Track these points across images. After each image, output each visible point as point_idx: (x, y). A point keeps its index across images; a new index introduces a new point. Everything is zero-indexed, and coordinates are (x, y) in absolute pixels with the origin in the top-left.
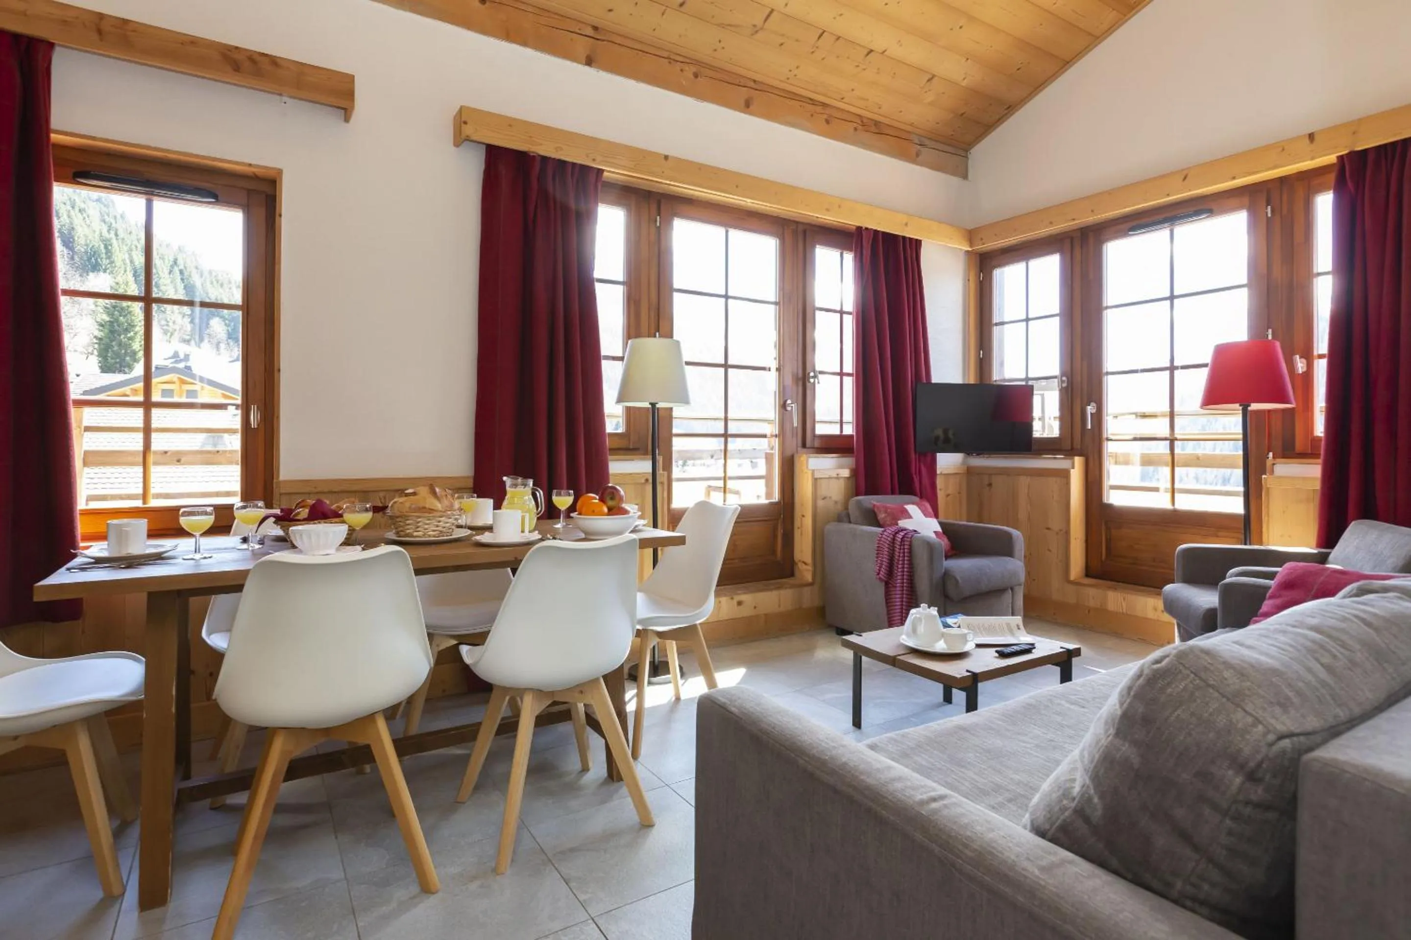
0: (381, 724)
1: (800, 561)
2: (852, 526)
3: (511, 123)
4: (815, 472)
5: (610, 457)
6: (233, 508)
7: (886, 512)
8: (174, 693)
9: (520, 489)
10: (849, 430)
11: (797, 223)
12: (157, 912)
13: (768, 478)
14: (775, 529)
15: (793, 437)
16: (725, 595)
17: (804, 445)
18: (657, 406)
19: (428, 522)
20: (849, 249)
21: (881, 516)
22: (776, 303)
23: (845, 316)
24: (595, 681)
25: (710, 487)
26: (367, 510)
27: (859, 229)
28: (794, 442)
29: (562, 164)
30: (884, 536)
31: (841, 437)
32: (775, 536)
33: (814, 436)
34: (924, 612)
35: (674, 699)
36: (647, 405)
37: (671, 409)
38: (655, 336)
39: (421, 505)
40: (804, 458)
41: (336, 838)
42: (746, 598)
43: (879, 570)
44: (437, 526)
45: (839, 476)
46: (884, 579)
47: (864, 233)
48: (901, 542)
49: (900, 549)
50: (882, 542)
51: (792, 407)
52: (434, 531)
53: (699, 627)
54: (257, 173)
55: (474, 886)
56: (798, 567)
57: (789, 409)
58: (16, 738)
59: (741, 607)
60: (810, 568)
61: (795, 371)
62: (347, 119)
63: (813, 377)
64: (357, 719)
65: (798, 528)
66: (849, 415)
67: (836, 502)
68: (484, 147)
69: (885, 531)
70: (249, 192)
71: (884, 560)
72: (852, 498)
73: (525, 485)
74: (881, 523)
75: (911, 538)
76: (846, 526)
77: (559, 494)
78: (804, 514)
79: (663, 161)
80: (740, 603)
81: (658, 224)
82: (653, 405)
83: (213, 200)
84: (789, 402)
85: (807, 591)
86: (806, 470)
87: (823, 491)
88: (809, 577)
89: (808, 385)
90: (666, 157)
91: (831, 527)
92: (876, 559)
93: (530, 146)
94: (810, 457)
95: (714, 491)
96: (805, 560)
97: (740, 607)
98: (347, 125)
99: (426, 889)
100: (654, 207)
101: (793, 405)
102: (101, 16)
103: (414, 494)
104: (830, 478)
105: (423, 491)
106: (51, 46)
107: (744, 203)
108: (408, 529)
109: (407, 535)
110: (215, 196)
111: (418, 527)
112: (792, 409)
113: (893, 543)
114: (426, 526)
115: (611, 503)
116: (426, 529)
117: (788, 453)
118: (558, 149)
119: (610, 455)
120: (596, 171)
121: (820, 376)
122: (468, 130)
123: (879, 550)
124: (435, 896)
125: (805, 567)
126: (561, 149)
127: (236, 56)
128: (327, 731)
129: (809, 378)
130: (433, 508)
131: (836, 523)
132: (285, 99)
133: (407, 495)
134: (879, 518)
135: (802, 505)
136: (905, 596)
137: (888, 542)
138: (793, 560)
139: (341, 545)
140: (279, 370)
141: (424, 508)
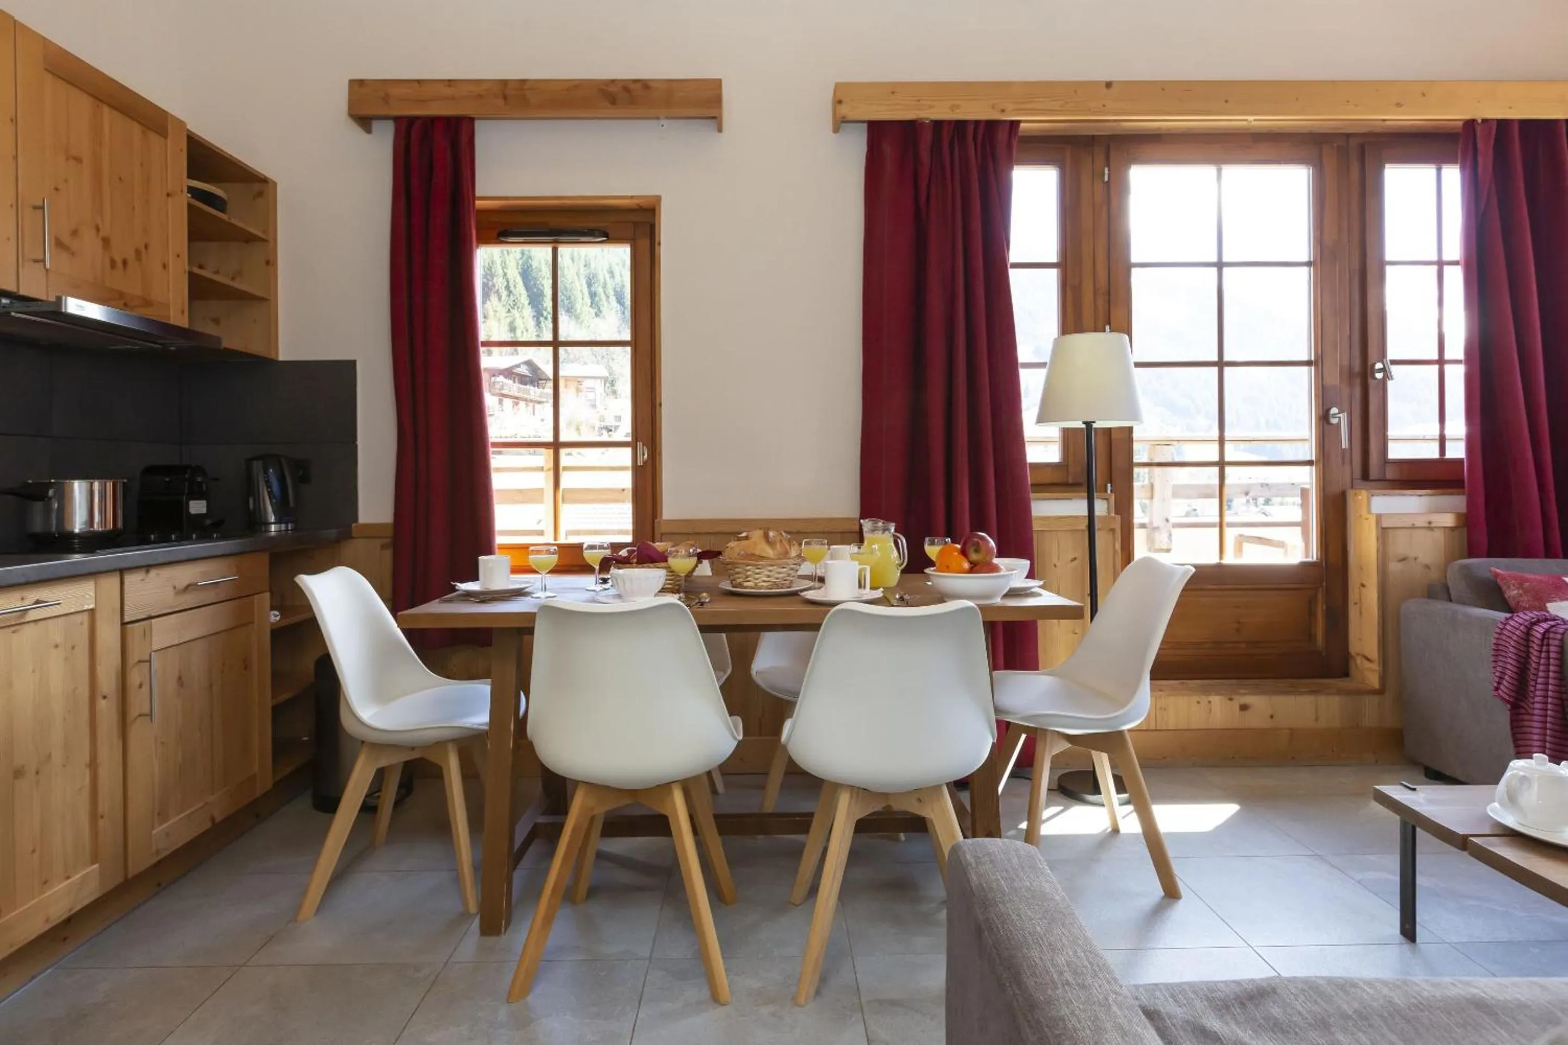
0: (678, 797)
1: (1358, 654)
2: (1454, 606)
3: (894, 89)
4: (1383, 519)
5: (1032, 495)
6: (582, 547)
7: (1521, 586)
8: (512, 728)
9: (879, 535)
10: (1456, 451)
11: (1348, 136)
12: (491, 940)
13: (1304, 525)
14: (1312, 602)
15: (1343, 463)
16: (1218, 694)
17: (1365, 476)
18: (1095, 426)
19: (757, 571)
20: (1451, 160)
21: (1512, 593)
22: (1308, 264)
23: (1447, 269)
24: (936, 788)
25: (1241, 536)
26: (690, 555)
27: (1470, 124)
28: (1344, 473)
29: (960, 125)
30: (1508, 627)
31: (1442, 463)
32: (1311, 614)
33: (1385, 461)
34: (1542, 768)
35: (1110, 830)
36: (1079, 424)
37: (1130, 429)
38: (1104, 331)
39: (750, 551)
40: (1363, 495)
41: (661, 909)
42: (1258, 702)
43: (1499, 683)
44: (769, 576)
45: (1433, 525)
46: (1511, 700)
47: (1479, 130)
48: (1542, 640)
49: (1541, 652)
50: (1504, 637)
51: (1340, 418)
52: (764, 581)
53: (1128, 737)
54: (642, 205)
55: (765, 1011)
56: (1356, 665)
57: (1334, 421)
58: (413, 749)
59: (1246, 713)
60: (1375, 666)
61: (1346, 363)
62: (720, 130)
63: (1380, 371)
64: (658, 786)
65: (1356, 604)
66: (1457, 426)
67: (1427, 567)
68: (865, 125)
69: (1511, 618)
70: (636, 224)
71: (1509, 666)
72: (1455, 560)
73: (885, 530)
74: (1512, 603)
75: (1563, 634)
76: (1440, 606)
77: (932, 543)
78: (1364, 582)
79: (1105, 90)
80: (1244, 708)
81: (1106, 179)
82: (1088, 424)
83: (605, 239)
84: (1334, 410)
85: (1371, 702)
86: (1364, 512)
87: (1400, 545)
88: (1374, 681)
89: (1371, 383)
90: (1109, 85)
91: (1411, 606)
92: (1493, 664)
93: (917, 112)
94: (1372, 496)
95: (1248, 542)
96: (1367, 653)
97: (1243, 713)
98: (720, 134)
99: (715, 998)
100: (1100, 158)
101: (1341, 415)
102: (505, 82)
103: (746, 538)
104: (1413, 527)
105: (757, 535)
106: (471, 120)
107: (1245, 123)
108: (739, 578)
109: (740, 585)
110: (606, 234)
111: (747, 577)
112: (1340, 420)
113: (1527, 640)
114: (757, 576)
115: (974, 557)
116: (757, 579)
117: (1335, 489)
118: (953, 108)
119: (1032, 492)
120: (1008, 125)
121: (1394, 369)
122: (844, 110)
123: (1498, 651)
124: (724, 1008)
125: (1367, 665)
126: (958, 107)
127: (612, 89)
128: (633, 793)
129: (1373, 371)
130: (764, 555)
131: (1425, 600)
132: (663, 122)
133: (739, 539)
134: (1506, 596)
135: (1361, 568)
136: (1548, 732)
137: (1515, 638)
138: (1348, 653)
139: (660, 592)
140: (660, 405)
141: (753, 555)
